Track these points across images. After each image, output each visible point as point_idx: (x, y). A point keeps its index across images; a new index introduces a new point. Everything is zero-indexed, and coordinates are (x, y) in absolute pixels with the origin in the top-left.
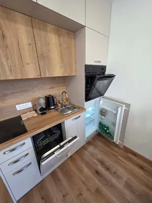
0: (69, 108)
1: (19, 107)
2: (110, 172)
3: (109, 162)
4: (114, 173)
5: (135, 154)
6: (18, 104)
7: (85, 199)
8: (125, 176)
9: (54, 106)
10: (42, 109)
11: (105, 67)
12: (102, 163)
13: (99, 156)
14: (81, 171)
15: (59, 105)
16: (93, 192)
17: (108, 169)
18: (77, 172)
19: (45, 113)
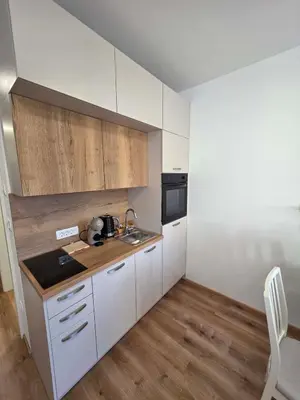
0: (135, 237)
1: (60, 235)
2: (206, 336)
3: (202, 322)
4: (213, 337)
5: (239, 306)
6: (59, 229)
7: (172, 382)
8: (229, 339)
9: (112, 232)
10: (96, 237)
11: (187, 175)
12: (192, 325)
13: (187, 316)
14: (160, 341)
15: (120, 231)
16: (183, 369)
17: (202, 333)
18: (153, 344)
19: (102, 244)
